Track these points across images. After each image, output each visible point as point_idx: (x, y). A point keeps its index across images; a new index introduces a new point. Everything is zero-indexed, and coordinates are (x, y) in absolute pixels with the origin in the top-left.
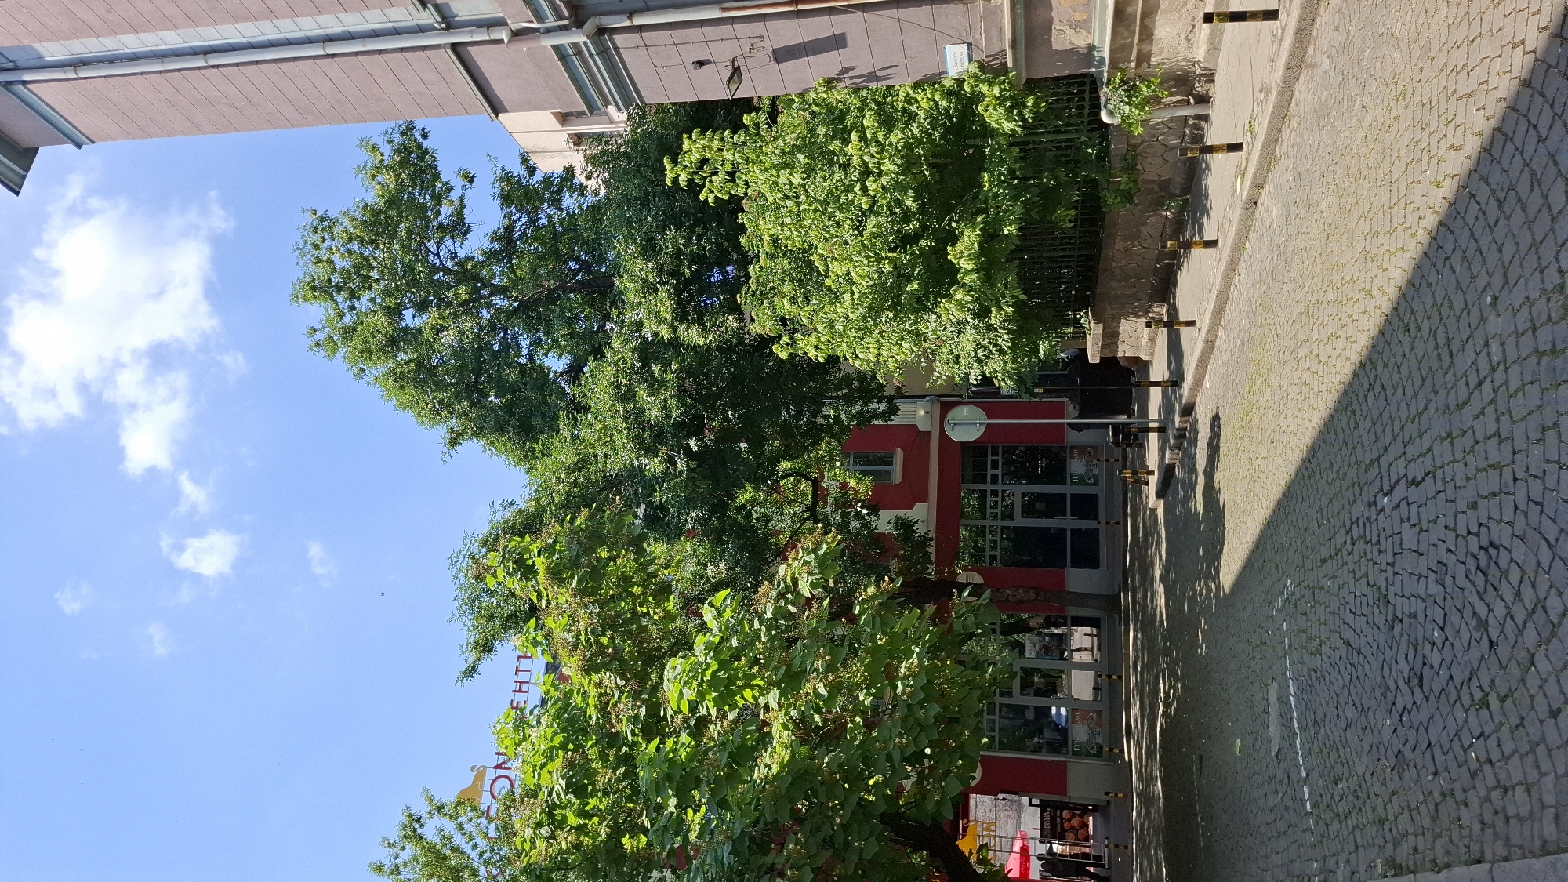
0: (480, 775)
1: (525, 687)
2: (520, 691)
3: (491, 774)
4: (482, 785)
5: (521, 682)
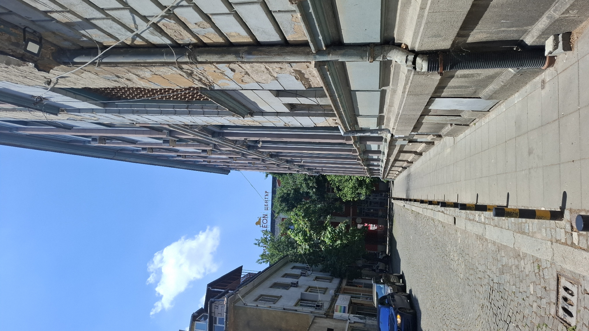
0: (260, 219)
1: (267, 202)
3: (262, 219)
4: (261, 221)
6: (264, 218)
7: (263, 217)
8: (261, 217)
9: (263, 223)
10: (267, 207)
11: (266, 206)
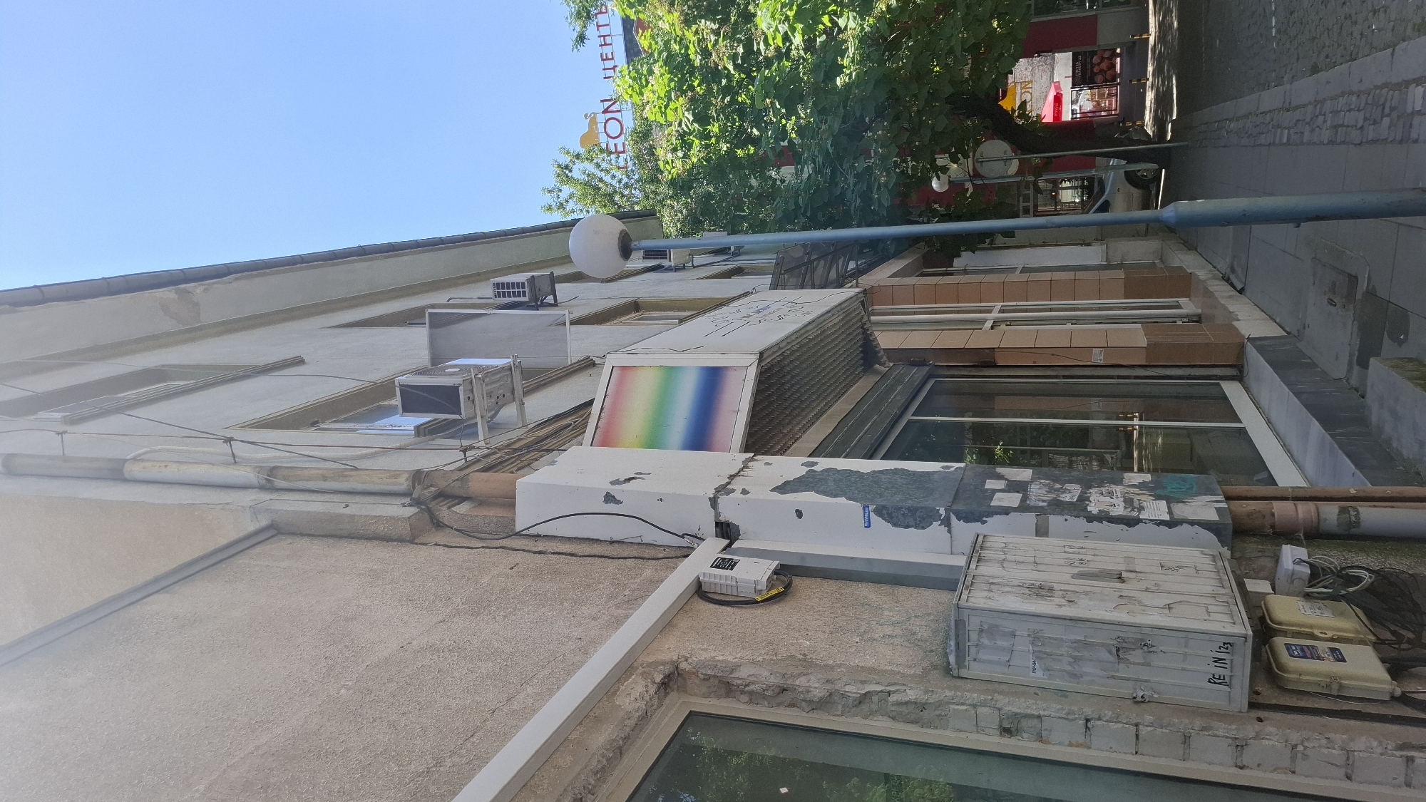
0: (593, 122)
1: (608, 40)
2: (605, 44)
3: (601, 118)
4: (597, 129)
5: (604, 36)
6: (609, 116)
7: (606, 111)
8: (595, 114)
9: (608, 136)
10: (610, 64)
11: (607, 59)
